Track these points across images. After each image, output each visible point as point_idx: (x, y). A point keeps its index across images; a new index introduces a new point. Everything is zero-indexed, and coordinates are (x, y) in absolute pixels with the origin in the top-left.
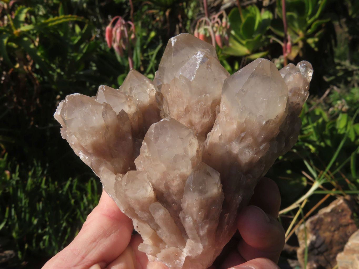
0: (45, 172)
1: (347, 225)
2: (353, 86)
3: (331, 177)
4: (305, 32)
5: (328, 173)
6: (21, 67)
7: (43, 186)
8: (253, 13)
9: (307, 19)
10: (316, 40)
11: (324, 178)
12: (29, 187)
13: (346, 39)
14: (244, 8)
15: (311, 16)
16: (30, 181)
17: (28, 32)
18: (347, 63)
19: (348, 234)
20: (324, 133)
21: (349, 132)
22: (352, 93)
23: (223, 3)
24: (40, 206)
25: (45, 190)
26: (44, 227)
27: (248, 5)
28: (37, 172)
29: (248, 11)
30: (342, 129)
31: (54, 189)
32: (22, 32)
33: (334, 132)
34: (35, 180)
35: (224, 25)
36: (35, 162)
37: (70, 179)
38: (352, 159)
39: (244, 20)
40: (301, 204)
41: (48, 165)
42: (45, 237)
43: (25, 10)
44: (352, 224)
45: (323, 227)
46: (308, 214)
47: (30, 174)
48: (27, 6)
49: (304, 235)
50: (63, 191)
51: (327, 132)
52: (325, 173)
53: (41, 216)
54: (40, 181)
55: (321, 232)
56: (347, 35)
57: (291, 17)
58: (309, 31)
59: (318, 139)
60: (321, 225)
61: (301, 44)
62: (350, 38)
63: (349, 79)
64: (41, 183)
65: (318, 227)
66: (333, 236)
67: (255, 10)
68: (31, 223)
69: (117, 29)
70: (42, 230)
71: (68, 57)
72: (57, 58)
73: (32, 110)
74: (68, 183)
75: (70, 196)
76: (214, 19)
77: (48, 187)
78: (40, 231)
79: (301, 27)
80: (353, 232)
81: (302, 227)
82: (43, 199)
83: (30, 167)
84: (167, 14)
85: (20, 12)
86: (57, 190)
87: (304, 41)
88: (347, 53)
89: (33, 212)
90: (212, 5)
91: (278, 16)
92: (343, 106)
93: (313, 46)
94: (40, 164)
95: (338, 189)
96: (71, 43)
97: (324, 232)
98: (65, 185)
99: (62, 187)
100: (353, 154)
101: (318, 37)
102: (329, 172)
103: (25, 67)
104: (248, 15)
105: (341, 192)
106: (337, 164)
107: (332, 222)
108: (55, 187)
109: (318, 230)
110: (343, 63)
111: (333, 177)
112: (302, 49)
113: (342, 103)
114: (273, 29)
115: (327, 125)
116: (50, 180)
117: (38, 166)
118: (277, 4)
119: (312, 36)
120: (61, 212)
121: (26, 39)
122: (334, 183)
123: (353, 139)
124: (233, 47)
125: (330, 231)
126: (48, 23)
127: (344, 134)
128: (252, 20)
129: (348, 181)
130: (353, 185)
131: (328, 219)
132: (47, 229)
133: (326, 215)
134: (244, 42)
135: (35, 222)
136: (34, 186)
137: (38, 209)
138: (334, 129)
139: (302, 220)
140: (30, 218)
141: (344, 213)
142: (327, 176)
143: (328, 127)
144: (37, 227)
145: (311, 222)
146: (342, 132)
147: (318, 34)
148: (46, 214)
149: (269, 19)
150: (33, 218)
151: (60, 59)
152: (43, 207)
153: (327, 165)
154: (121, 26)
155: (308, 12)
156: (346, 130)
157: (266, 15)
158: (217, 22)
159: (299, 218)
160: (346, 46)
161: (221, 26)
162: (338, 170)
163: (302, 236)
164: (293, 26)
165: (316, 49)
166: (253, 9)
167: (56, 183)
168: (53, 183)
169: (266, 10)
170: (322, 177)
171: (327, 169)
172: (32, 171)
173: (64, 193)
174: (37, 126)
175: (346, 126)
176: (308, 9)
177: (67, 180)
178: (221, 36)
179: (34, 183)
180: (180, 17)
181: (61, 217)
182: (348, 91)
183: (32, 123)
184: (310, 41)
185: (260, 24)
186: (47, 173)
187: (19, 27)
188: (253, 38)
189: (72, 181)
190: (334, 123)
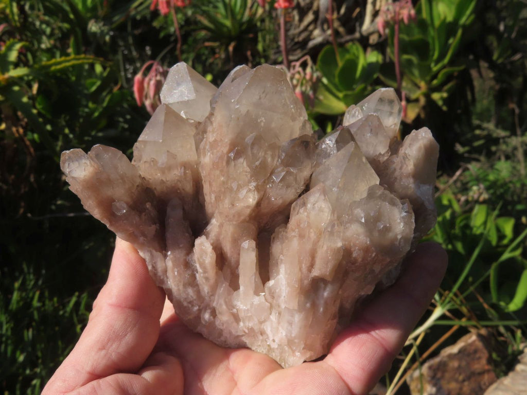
0: (40, 282)
1: (481, 373)
2: (499, 159)
3: (461, 301)
4: (429, 83)
5: (456, 295)
6: (8, 128)
7: (36, 303)
8: (354, 54)
9: (432, 65)
10: (445, 95)
11: (449, 302)
12: (14, 305)
13: (491, 88)
14: (342, 45)
15: (437, 62)
16: (16, 296)
17: (21, 78)
18: (491, 126)
19: (484, 387)
20: (453, 231)
21: (489, 231)
22: (497, 170)
23: (312, 37)
24: (29, 334)
25: (38, 309)
26: (34, 365)
27: (347, 42)
28: (28, 282)
29: (347, 51)
30: (478, 228)
31: (51, 309)
32: (12, 78)
33: (468, 232)
34: (24, 294)
35: (308, 77)
36: (25, 267)
37: (77, 294)
38: (492, 272)
39: (341, 64)
40: (416, 339)
41: (44, 272)
42: (34, 382)
43: (18, 46)
44: (488, 371)
45: (447, 375)
46: (425, 355)
47: (17, 285)
48: (21, 40)
49: (419, 386)
50: (65, 312)
51: (457, 231)
52: (451, 295)
53: (30, 349)
54: (31, 295)
55: (443, 383)
56: (492, 83)
57: (409, 62)
58: (435, 82)
59: (445, 241)
60: (444, 372)
61: (423, 101)
62: (497, 87)
63: (494, 148)
64: (33, 298)
65: (439, 375)
66: (461, 389)
67: (357, 49)
68: (14, 359)
69: (150, 80)
70: (31, 370)
71: (80, 113)
72: (63, 116)
73: (23, 191)
74: (74, 300)
75: (75, 319)
76: (294, 67)
77: (44, 305)
78: (28, 372)
79: (422, 77)
80: (491, 383)
81: (417, 374)
82: (34, 324)
83: (17, 274)
84: (231, 48)
85: (10, 49)
86: (56, 310)
87: (427, 96)
88: (493, 109)
89: (19, 343)
90: (296, 40)
91: (390, 58)
92: (481, 194)
93: (440, 103)
94: (31, 270)
95: (469, 319)
96: (86, 92)
97: (449, 382)
98: (69, 302)
99: (64, 306)
100: (494, 266)
101: (448, 91)
102: (459, 293)
103: (14, 129)
104: (348, 56)
105: (474, 323)
106: (470, 279)
107: (459, 367)
108: (53, 305)
109: (439, 379)
110: (485, 125)
111: (464, 301)
112: (424, 108)
113: (479, 190)
114: (382, 78)
115: (458, 221)
116: (47, 294)
117: (29, 273)
118: (389, 41)
119: (438, 89)
120: (60, 343)
121: (16, 88)
122: (464, 310)
123: (494, 242)
124: (325, 102)
125: (457, 381)
126: (50, 66)
127: (482, 234)
128: (353, 64)
129: (486, 306)
130: (493, 311)
131: (455, 364)
132: (38, 370)
133: (451, 357)
134: (341, 95)
135: (21, 358)
136: (21, 303)
137: (26, 339)
138: (467, 227)
139: (417, 364)
140: (14, 352)
141: (477, 355)
142: (455, 298)
143: (459, 223)
144: (24, 365)
145: (430, 368)
146: (478, 232)
147: (447, 87)
148: (38, 346)
149: (377, 62)
150: (18, 353)
151: (68, 118)
152: (33, 334)
153: (455, 282)
154: (156, 75)
155: (433, 55)
156: (485, 228)
157: (373, 57)
158: (299, 72)
159: (413, 360)
160: (491, 98)
161: (304, 78)
162: (472, 289)
163: (416, 387)
164: (413, 74)
165: (445, 108)
166: (354, 47)
167: (55, 299)
168: (51, 299)
169: (373, 50)
170: (448, 300)
171: (455, 289)
172: (20, 281)
173: (67, 315)
174: (29, 215)
175: (485, 223)
176: (434, 50)
177: (71, 295)
178: (303, 94)
179: (22, 299)
180: (249, 53)
181: (60, 352)
182: (492, 167)
183: (22, 211)
184: (436, 96)
185: (364, 69)
186: (43, 283)
187: (8, 70)
188: (353, 89)
189: (79, 297)
190: (468, 218)
